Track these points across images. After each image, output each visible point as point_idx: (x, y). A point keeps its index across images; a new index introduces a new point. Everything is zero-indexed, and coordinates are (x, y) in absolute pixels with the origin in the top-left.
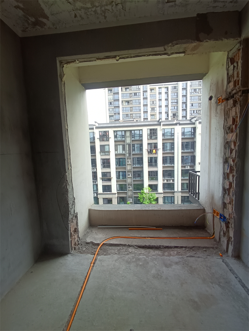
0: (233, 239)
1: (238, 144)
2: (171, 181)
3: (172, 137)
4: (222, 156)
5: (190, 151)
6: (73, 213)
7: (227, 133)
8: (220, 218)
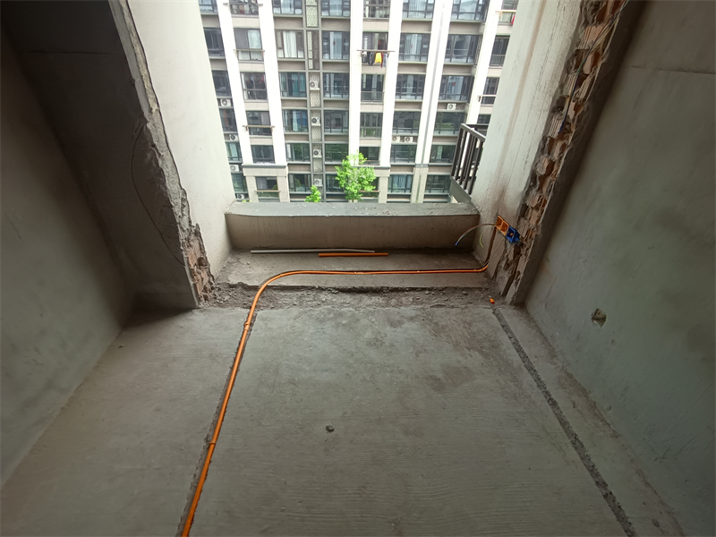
0: (521, 276)
1: (604, 60)
2: (411, 139)
3: (428, 18)
4: (554, 91)
5: (463, 61)
6: (187, 226)
7: (586, 23)
8: (508, 235)
